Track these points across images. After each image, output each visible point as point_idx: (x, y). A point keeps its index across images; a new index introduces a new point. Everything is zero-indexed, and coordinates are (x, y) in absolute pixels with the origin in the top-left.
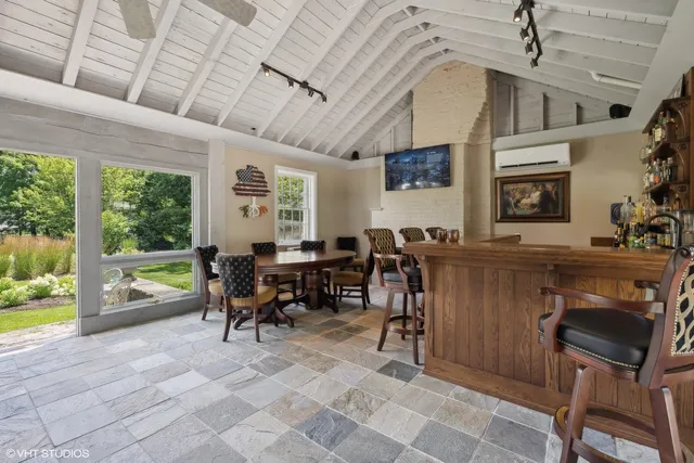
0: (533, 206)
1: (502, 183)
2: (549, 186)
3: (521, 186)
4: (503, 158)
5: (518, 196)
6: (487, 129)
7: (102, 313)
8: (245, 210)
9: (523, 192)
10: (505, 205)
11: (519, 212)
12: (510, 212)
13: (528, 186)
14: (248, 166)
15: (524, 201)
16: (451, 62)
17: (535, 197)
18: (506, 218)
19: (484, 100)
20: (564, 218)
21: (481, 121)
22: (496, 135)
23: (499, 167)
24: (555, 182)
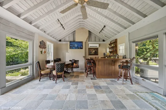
0: (94, 53)
1: (89, 49)
2: (96, 50)
3: (92, 50)
4: (90, 45)
5: (92, 51)
6: (88, 40)
7: (7, 86)
8: (41, 52)
10: (90, 52)
11: (92, 54)
12: (91, 54)
13: (93, 50)
14: (42, 41)
15: (93, 52)
16: (83, 28)
17: (94, 51)
18: (90, 55)
19: (88, 35)
20: (98, 55)
21: (87, 39)
22: (89, 41)
23: (89, 46)
24: (96, 49)
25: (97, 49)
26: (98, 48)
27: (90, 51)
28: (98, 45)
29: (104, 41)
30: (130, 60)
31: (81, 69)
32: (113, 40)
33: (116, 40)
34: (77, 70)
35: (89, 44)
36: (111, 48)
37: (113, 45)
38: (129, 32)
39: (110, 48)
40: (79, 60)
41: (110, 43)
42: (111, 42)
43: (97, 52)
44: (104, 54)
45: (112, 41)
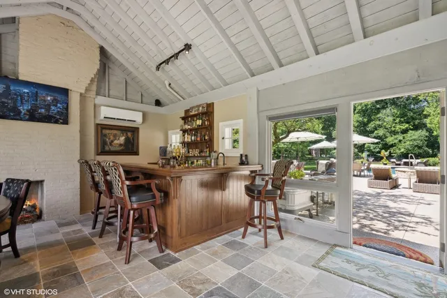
0: (121, 145)
1: (101, 128)
2: (129, 134)
3: (115, 132)
4: (105, 112)
5: (112, 138)
6: (94, 87)
9: (115, 136)
10: (104, 143)
12: (107, 148)
15: (116, 142)
17: (122, 139)
18: (104, 152)
20: (136, 153)
21: (92, 80)
22: (98, 94)
23: (102, 117)
24: (132, 132)
25: (135, 131)
26: (137, 129)
27: (105, 135)
28: (138, 117)
29: (158, 103)
30: (260, 169)
31: (61, 225)
32: (198, 106)
33: (210, 107)
34: (38, 234)
35: (102, 108)
36: (191, 130)
37: (199, 122)
38: (257, 89)
39: (184, 131)
40: (42, 182)
41: (183, 115)
42: (187, 111)
43: (133, 145)
44: (163, 151)
45: (192, 108)
